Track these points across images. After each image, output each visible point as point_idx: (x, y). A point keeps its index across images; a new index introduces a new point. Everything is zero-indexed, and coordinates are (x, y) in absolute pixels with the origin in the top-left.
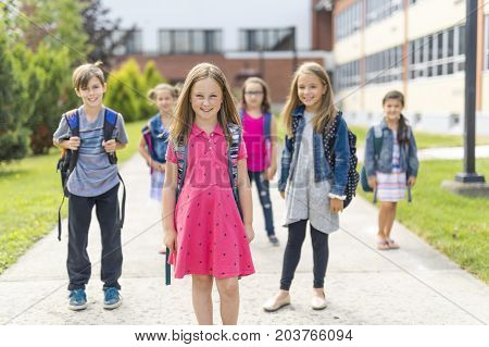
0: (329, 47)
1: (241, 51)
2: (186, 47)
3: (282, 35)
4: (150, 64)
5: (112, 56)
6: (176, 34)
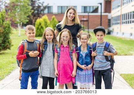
0: (110, 12)
1: (82, 13)
3: (94, 9)
4: (54, 16)
5: (41, 14)
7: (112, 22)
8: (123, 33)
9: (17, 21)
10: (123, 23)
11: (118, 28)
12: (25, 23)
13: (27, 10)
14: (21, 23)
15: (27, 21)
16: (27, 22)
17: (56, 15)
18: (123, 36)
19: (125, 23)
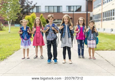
0: (91, 11)
2: (52, 11)
3: (78, 7)
4: (42, 15)
6: (50, 7)
7: (94, 19)
8: (104, 29)
9: (7, 19)
10: (104, 20)
11: (99, 25)
12: (15, 20)
13: (17, 9)
14: (11, 20)
15: (17, 18)
16: (17, 20)
17: (43, 14)
18: (105, 32)
19: (106, 20)
